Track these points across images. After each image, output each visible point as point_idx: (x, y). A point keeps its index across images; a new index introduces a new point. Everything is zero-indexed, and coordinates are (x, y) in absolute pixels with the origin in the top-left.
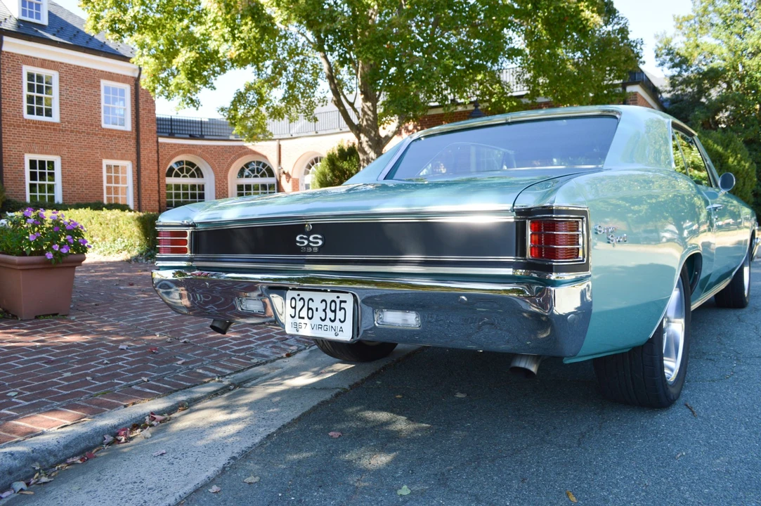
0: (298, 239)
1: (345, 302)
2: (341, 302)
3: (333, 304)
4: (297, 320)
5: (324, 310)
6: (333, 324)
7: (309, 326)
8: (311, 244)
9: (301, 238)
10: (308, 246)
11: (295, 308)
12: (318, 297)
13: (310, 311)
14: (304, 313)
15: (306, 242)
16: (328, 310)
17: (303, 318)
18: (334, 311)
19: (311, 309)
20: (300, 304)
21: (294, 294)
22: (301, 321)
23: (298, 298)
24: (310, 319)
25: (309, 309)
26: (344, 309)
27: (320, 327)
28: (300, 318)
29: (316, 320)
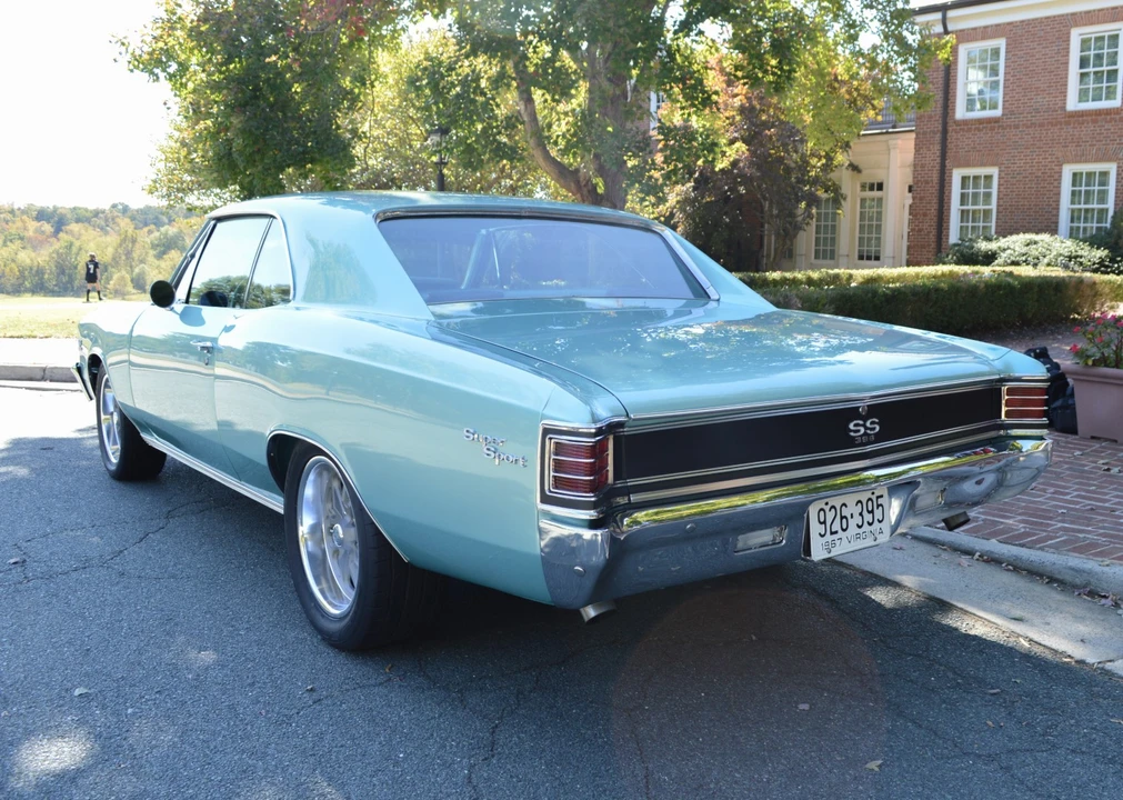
0: (851, 426)
1: (882, 496)
2: (878, 497)
3: (870, 503)
4: (829, 537)
5: (861, 514)
6: (872, 528)
7: (844, 539)
8: (869, 432)
9: (856, 425)
10: (865, 434)
11: (824, 523)
12: (851, 500)
13: (844, 520)
14: (836, 527)
15: (862, 430)
16: (865, 512)
17: (836, 532)
18: (872, 512)
19: (845, 517)
20: (830, 516)
21: (821, 504)
22: (835, 537)
23: (827, 508)
24: (844, 530)
25: (842, 518)
26: (881, 505)
27: (858, 536)
28: (832, 533)
29: (853, 530)
